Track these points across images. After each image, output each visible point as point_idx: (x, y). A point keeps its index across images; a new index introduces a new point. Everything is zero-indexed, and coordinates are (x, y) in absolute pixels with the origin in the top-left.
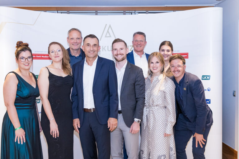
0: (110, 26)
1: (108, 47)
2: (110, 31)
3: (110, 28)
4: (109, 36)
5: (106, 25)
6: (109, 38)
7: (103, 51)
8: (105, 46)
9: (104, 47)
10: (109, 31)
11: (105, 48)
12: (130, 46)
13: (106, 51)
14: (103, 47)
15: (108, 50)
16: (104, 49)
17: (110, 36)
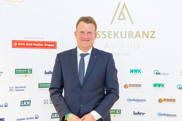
0: (125, 5)
1: (121, 32)
2: (125, 11)
3: (125, 7)
4: (123, 18)
5: (120, 3)
6: (123, 20)
7: (115, 37)
8: (118, 32)
9: (116, 33)
10: (123, 11)
11: (118, 34)
12: (151, 32)
13: (118, 38)
14: (114, 32)
15: (122, 37)
16: (116, 35)
17: (125, 19)
